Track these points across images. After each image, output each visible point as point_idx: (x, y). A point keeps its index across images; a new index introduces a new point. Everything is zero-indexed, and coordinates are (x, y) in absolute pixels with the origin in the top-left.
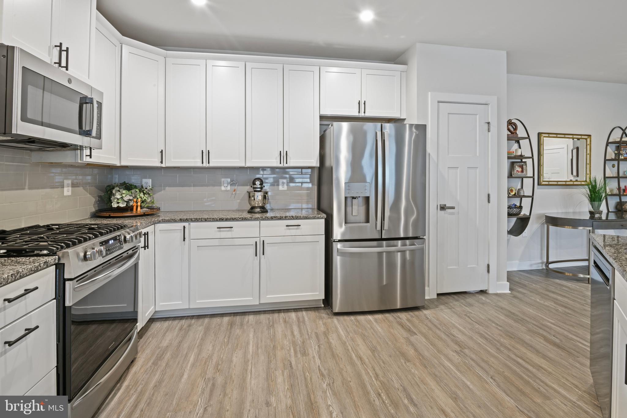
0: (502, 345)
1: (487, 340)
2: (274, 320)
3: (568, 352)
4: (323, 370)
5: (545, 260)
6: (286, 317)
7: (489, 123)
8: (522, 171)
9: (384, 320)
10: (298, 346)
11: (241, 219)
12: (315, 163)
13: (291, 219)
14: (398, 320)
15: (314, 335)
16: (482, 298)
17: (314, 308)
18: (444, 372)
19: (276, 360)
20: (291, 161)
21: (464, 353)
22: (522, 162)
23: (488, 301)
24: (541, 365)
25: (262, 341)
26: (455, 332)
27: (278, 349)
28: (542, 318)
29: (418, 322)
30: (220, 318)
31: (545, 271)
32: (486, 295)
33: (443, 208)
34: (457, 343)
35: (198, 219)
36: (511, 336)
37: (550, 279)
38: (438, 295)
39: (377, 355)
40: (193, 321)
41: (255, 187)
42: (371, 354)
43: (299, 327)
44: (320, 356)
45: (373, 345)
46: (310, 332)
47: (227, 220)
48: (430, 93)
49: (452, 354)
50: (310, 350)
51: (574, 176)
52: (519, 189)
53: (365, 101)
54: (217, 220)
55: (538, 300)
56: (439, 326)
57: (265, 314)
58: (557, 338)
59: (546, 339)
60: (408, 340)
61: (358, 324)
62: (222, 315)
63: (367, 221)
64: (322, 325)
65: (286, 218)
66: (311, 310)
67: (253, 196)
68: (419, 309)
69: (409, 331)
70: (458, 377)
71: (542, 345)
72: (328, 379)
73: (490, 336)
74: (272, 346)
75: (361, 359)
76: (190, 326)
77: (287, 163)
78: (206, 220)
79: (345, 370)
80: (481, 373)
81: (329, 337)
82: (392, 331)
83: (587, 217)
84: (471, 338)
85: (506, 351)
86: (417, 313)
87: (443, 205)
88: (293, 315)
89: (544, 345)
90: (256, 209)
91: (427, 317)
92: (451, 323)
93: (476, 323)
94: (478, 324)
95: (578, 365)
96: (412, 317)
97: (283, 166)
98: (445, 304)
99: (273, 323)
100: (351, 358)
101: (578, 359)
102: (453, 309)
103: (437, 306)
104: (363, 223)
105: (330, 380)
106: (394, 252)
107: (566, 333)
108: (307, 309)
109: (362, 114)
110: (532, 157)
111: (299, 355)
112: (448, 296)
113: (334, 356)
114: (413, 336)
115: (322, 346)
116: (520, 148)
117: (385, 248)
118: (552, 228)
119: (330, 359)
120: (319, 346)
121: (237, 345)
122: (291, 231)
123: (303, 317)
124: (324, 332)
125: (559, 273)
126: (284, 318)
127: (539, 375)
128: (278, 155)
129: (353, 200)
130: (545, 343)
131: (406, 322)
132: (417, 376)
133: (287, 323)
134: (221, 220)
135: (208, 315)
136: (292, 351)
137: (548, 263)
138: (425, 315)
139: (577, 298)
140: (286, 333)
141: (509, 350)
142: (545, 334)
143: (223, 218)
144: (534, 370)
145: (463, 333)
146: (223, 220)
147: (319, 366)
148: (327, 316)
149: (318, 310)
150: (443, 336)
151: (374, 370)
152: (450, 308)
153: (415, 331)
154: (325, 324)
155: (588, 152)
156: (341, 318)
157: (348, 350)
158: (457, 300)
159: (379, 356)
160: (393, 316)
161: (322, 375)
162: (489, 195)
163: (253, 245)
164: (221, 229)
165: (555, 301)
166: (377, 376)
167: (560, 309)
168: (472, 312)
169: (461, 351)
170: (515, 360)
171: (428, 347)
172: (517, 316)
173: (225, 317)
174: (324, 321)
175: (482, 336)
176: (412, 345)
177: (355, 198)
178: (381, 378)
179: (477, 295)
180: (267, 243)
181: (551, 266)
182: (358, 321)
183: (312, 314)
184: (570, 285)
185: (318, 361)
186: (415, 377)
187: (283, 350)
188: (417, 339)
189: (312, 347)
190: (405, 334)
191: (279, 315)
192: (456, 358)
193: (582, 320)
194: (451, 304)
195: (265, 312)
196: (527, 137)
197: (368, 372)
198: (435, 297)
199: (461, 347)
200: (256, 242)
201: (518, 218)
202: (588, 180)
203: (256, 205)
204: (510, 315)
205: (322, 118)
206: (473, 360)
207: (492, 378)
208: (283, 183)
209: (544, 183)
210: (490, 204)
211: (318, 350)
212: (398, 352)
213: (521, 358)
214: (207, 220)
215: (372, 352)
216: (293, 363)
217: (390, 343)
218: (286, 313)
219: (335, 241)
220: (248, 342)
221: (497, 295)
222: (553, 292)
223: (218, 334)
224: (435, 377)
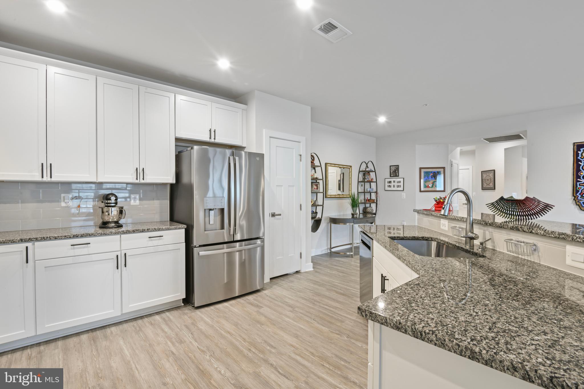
0: (315, 301)
1: (306, 300)
2: (140, 325)
3: (348, 296)
4: (202, 348)
5: (329, 247)
6: (151, 321)
7: (301, 155)
8: (317, 189)
9: (237, 304)
10: (173, 339)
11: (99, 235)
12: (172, 180)
13: (154, 231)
14: (248, 301)
15: (184, 327)
16: (298, 276)
17: (175, 308)
18: (287, 324)
19: (157, 353)
20: (148, 177)
21: (296, 311)
22: (316, 182)
23: (302, 277)
24: (337, 306)
25: (135, 344)
26: (287, 300)
27: (155, 345)
28: (333, 281)
29: (261, 299)
30: (76, 337)
31: (329, 254)
32: (300, 274)
33: (273, 215)
34: (290, 306)
35: (45, 238)
36: (319, 295)
37: (333, 258)
38: (271, 279)
39: (240, 327)
40: (42, 348)
41: (108, 202)
42: (235, 327)
43: (167, 324)
44: (195, 340)
45: (235, 321)
46: (179, 326)
47: (82, 236)
48: (264, 130)
49: (288, 313)
50: (185, 338)
51: (342, 192)
52: (315, 201)
53: (215, 130)
54: (71, 237)
55: (329, 271)
56: (276, 299)
57: (127, 323)
58: (341, 290)
59: (337, 292)
60: (258, 312)
61: (218, 311)
62: (78, 334)
63: (222, 227)
64: (188, 319)
65: (148, 230)
66: (173, 310)
67: (107, 211)
68: (260, 291)
69: (257, 306)
70: (295, 325)
71: (335, 296)
72: (209, 353)
73: (307, 297)
74: (148, 345)
75: (229, 333)
76: (40, 352)
77: (143, 179)
78: (55, 239)
79: (220, 343)
80: (307, 319)
81: (197, 325)
82: (245, 309)
83: (350, 217)
84: (297, 301)
85: (318, 304)
86: (259, 294)
87: (273, 213)
88: (157, 317)
89: (336, 295)
90: (110, 224)
91: (267, 295)
92: (283, 295)
93: (298, 292)
94: (300, 292)
95: (354, 302)
96: (257, 297)
97: (139, 181)
98: (276, 284)
99: (140, 328)
100: (221, 334)
101: (353, 299)
102: (282, 287)
103: (271, 287)
104: (218, 230)
105: (211, 353)
106: (234, 252)
107: (345, 287)
108: (168, 310)
109: (212, 140)
110: (323, 179)
111: (177, 344)
112: (277, 279)
113: (207, 337)
114: (261, 309)
115: (195, 333)
116: (316, 173)
117: (225, 249)
118: (333, 225)
119: (205, 339)
120: (191, 333)
121: (110, 353)
122: (153, 242)
123: (168, 317)
124: (192, 323)
125: (337, 253)
126: (150, 321)
127: (337, 311)
128: (134, 171)
129: (210, 211)
130: (337, 294)
131: (254, 301)
132: (271, 332)
133: (154, 324)
134: (76, 236)
135: (58, 338)
136: (169, 343)
137: (331, 248)
138: (265, 294)
139: (348, 267)
140: (157, 332)
141: (319, 302)
142: (335, 289)
143: (77, 235)
144: (334, 310)
145: (292, 300)
146: (77, 237)
147: (198, 347)
148: (190, 311)
149: (179, 309)
150: (280, 304)
151: (241, 337)
152: (280, 286)
153: (261, 305)
154: (190, 317)
155: (350, 177)
156: (203, 310)
157: (217, 330)
158: (283, 280)
159: (242, 327)
160: (243, 300)
161: (203, 351)
162: (301, 205)
163: (113, 259)
164: (75, 246)
165: (337, 270)
166: (244, 340)
167: (341, 274)
168: (294, 286)
169: (293, 310)
170: (323, 307)
171: (273, 313)
172: (320, 282)
173: (82, 335)
174: (189, 315)
175: (303, 298)
176: (262, 314)
177: (213, 210)
178: (248, 340)
179: (295, 275)
180: (129, 256)
181: (333, 250)
182: (217, 309)
183: (176, 313)
184: (343, 260)
185: (196, 344)
186: (270, 333)
187: (161, 345)
188: (265, 310)
189: (186, 336)
190: (256, 309)
191: (143, 320)
192: (291, 315)
193: (352, 278)
194: (280, 283)
195: (126, 321)
196: (320, 165)
197: (237, 339)
198: (269, 280)
199: (292, 308)
200: (117, 256)
201: (314, 220)
202: (350, 194)
203: (111, 220)
204: (315, 283)
205: (177, 140)
206: (301, 313)
207: (314, 320)
208: (135, 198)
209: (328, 196)
210: (302, 211)
211: (192, 336)
212: (254, 322)
213: (327, 305)
214: (57, 238)
215: (236, 326)
216: (174, 351)
217: (246, 317)
218: (150, 318)
219: (196, 246)
220: (121, 349)
221: (306, 272)
222: (336, 266)
223: (82, 351)
224: (282, 329)
